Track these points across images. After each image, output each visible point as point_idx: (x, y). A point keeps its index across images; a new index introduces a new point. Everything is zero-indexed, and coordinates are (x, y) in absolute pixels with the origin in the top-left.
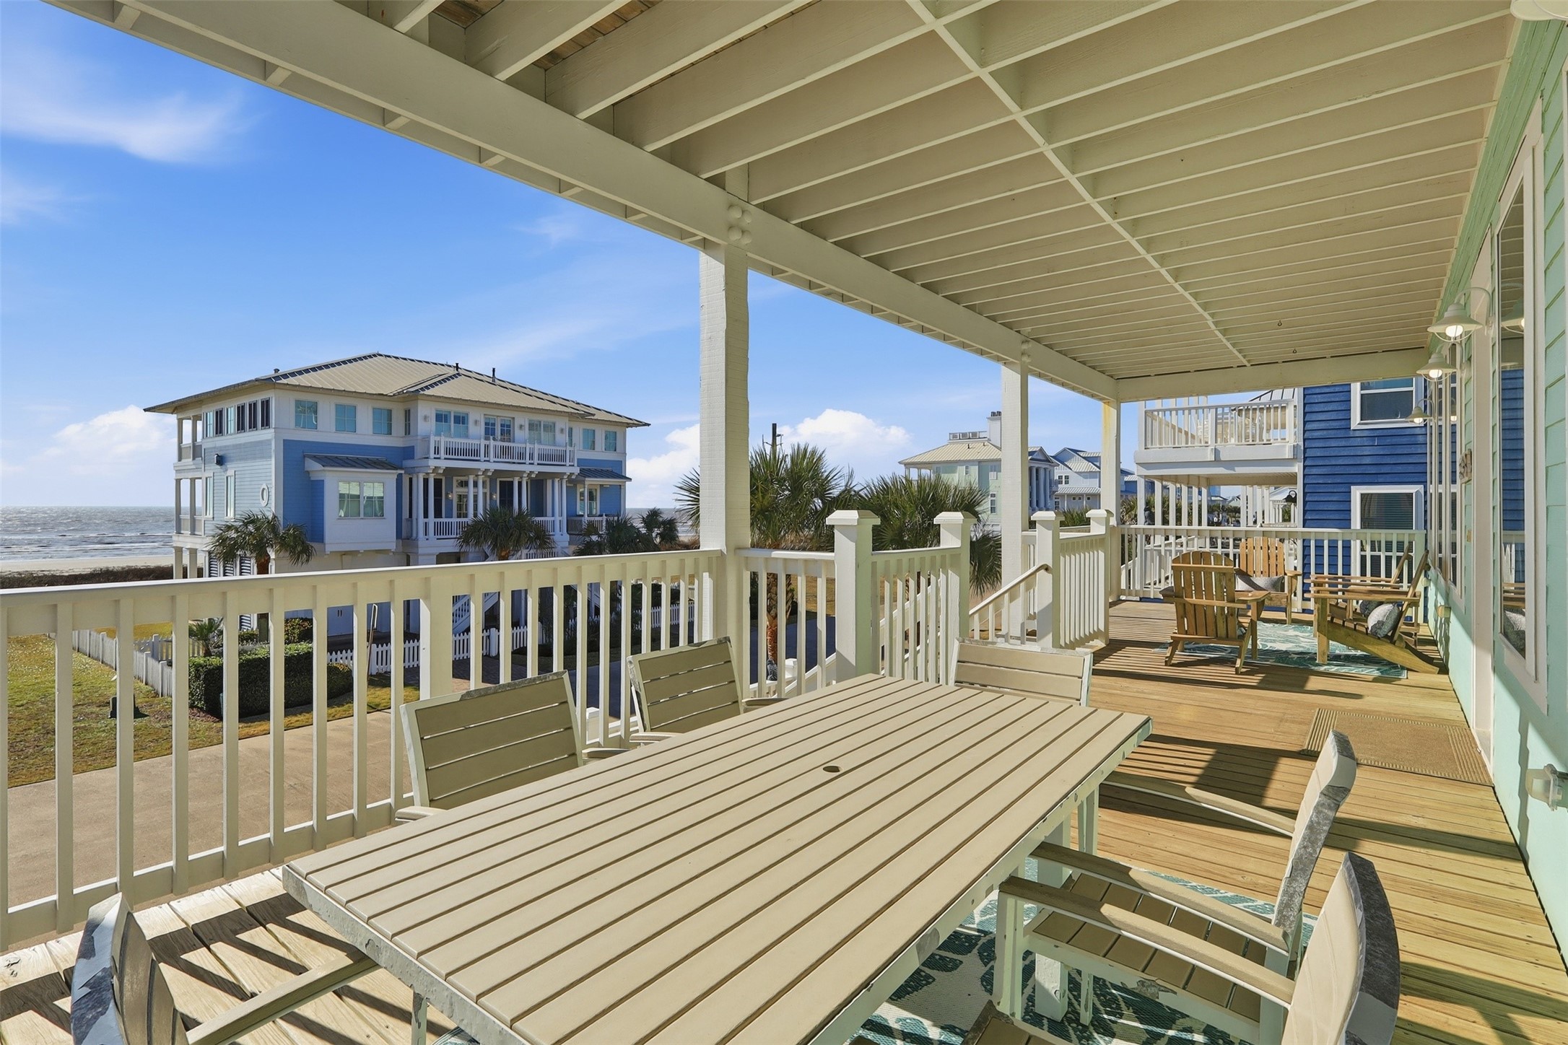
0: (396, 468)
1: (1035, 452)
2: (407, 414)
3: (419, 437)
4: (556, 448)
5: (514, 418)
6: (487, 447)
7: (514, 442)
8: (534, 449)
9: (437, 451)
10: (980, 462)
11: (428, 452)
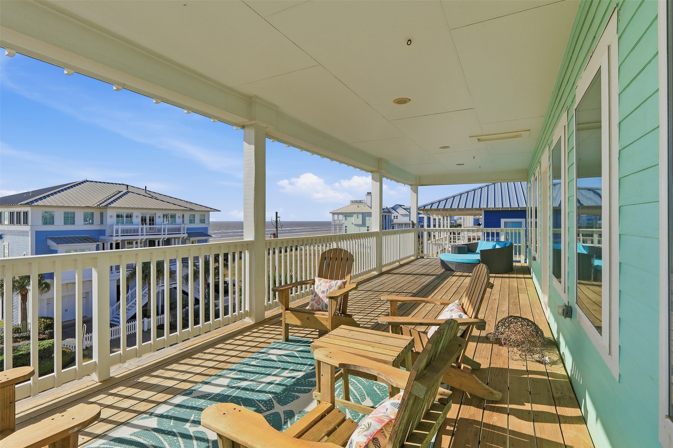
0: (96, 242)
1: (384, 209)
2: (102, 214)
3: (108, 226)
4: (176, 226)
5: (155, 213)
6: (142, 229)
7: (156, 225)
8: (165, 227)
9: (117, 232)
10: (363, 213)
11: (113, 233)
